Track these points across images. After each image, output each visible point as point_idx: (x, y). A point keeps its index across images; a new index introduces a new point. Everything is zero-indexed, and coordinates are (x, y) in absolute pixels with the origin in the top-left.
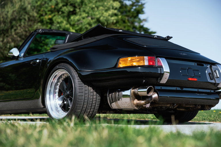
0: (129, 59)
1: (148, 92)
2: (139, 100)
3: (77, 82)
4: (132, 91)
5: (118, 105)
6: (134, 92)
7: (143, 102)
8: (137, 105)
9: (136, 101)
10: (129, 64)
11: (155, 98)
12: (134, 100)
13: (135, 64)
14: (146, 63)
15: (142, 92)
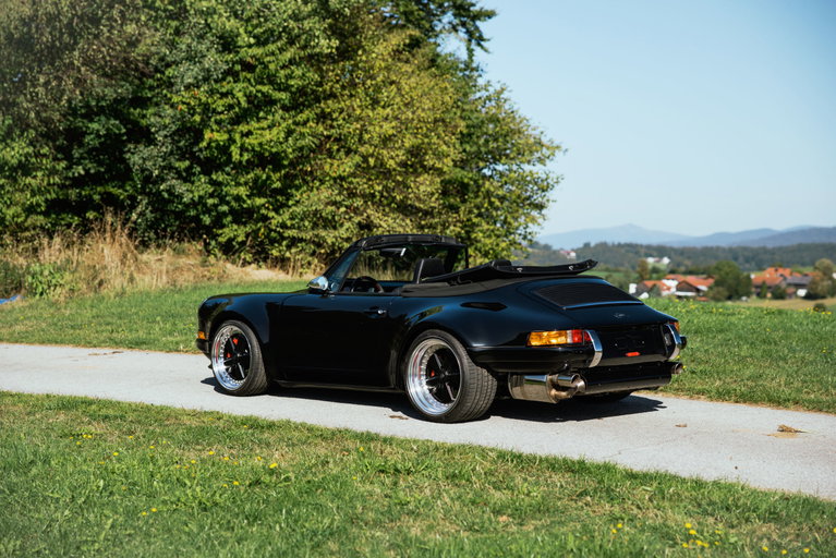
0: (545, 334)
1: (574, 380)
2: (557, 390)
3: (464, 360)
4: (549, 377)
5: (524, 393)
6: (551, 380)
7: (564, 394)
8: (556, 397)
9: (554, 392)
10: (544, 342)
11: (581, 387)
12: (551, 390)
13: (554, 341)
14: (569, 341)
15: (565, 381)
